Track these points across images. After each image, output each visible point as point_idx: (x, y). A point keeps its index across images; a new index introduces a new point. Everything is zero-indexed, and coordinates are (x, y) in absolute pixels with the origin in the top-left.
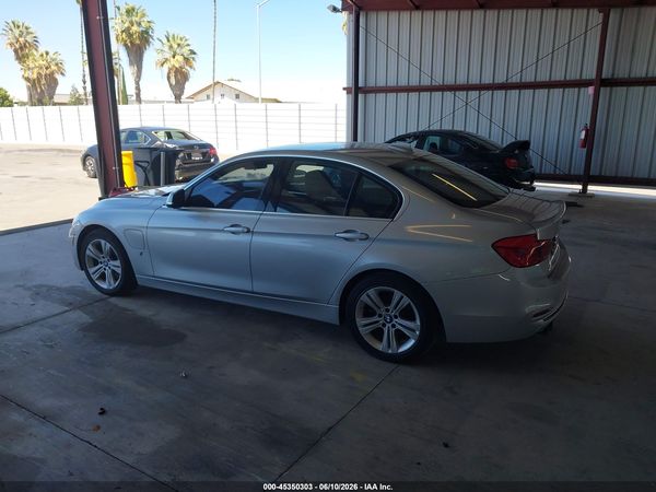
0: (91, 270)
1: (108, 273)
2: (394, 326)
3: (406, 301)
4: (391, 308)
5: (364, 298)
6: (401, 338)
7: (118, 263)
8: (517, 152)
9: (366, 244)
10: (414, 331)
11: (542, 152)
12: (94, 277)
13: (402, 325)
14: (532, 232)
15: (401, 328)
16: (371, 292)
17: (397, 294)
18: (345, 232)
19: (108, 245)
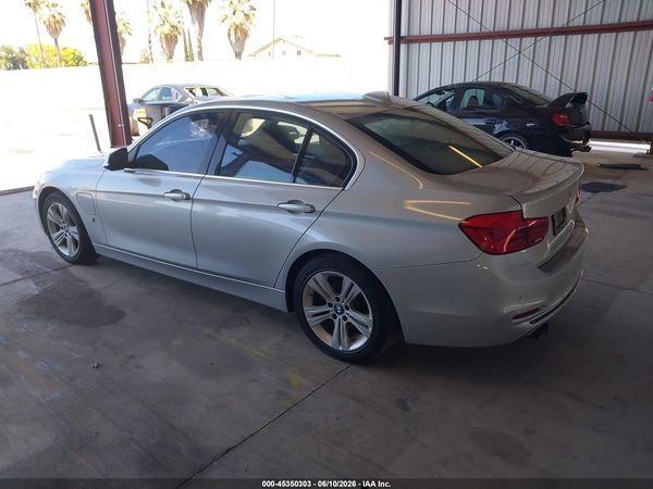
0: (54, 236)
1: (69, 238)
2: (345, 318)
3: (357, 290)
4: (341, 296)
5: (311, 283)
6: (353, 333)
7: (74, 229)
8: (569, 105)
9: (312, 218)
10: (367, 327)
11: (606, 107)
12: (57, 243)
13: (352, 318)
14: (517, 208)
15: (353, 322)
16: (319, 276)
17: (347, 281)
18: (289, 203)
19: (65, 210)
